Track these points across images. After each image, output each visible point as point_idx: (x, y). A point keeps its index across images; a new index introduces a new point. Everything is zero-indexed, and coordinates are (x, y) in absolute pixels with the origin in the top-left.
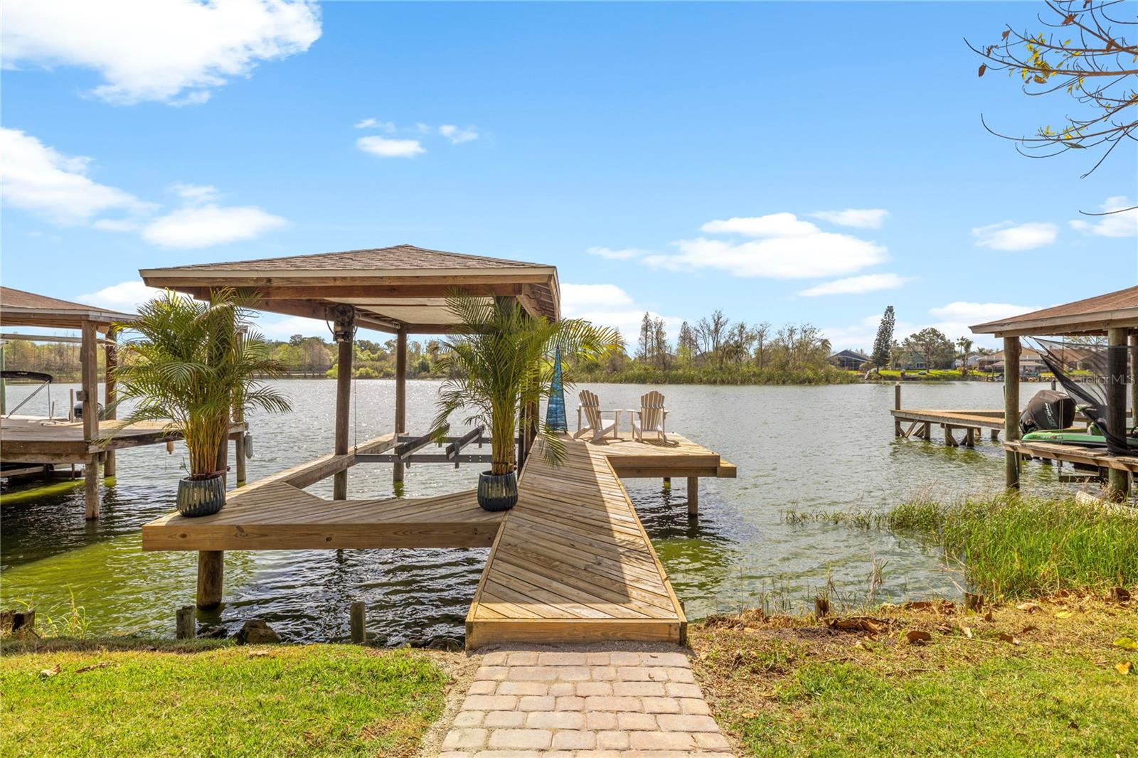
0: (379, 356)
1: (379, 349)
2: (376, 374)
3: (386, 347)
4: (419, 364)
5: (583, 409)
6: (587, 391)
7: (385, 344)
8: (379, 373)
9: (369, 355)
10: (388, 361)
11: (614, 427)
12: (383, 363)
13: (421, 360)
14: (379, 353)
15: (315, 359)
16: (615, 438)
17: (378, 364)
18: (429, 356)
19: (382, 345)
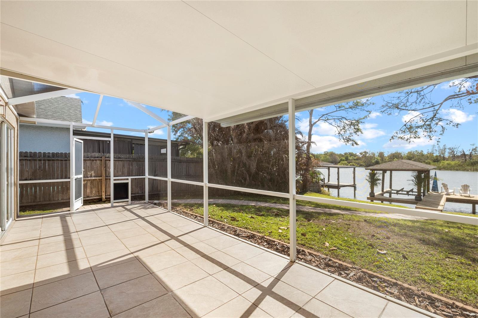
0: (357, 158)
1: (357, 155)
2: (357, 165)
3: (360, 154)
4: (375, 161)
5: (443, 187)
6: (444, 183)
7: (360, 153)
8: (358, 165)
9: (353, 158)
10: (361, 160)
11: (453, 192)
12: (359, 161)
13: (376, 160)
14: (357, 157)
15: (334, 160)
16: (454, 194)
17: (357, 161)
18: (379, 158)
19: (358, 154)
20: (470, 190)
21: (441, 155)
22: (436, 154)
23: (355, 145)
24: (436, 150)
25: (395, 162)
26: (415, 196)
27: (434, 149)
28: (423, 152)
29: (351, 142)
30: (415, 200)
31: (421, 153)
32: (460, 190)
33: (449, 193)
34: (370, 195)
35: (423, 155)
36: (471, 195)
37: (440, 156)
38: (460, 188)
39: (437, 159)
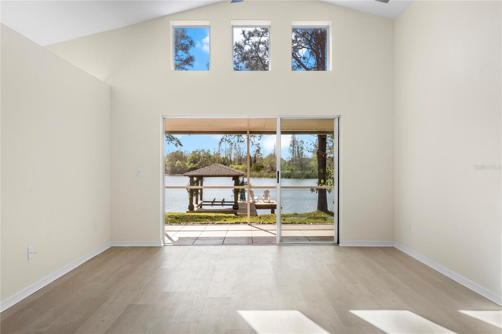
6: (251, 190)
11: (258, 199)
16: (258, 202)
20: (270, 195)
21: (228, 157)
22: (223, 155)
23: (179, 145)
24: (223, 150)
25: (213, 167)
26: (232, 206)
27: (220, 148)
28: (209, 151)
29: (174, 142)
30: (232, 209)
31: (208, 153)
32: (263, 196)
33: (255, 200)
34: (189, 209)
35: (210, 156)
36: (271, 201)
37: (226, 158)
38: (262, 195)
39: (224, 161)
